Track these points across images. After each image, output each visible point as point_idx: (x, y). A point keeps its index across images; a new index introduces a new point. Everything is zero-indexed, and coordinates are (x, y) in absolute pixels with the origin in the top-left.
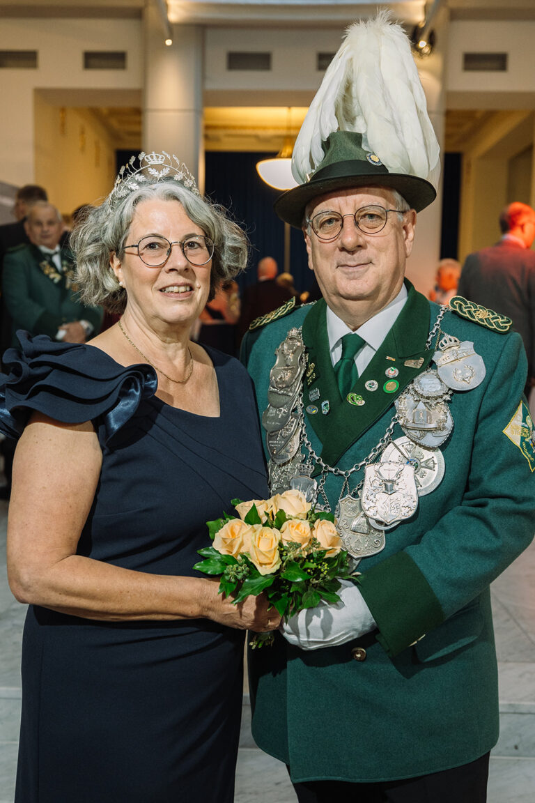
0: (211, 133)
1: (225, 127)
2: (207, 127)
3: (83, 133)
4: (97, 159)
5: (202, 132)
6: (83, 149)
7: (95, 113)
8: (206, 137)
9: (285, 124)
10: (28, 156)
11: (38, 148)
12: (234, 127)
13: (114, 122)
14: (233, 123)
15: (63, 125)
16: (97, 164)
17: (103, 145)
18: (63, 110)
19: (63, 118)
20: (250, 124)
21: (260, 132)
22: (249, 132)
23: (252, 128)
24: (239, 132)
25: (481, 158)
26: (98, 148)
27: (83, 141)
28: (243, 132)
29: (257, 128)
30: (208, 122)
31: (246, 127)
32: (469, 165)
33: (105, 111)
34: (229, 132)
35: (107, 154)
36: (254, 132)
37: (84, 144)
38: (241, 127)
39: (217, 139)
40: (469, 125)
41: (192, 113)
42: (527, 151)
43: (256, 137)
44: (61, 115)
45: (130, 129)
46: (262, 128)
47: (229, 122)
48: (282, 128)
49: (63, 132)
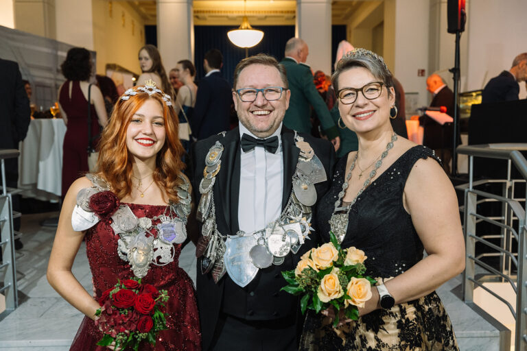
0: (200, 15)
1: (209, 12)
2: (197, 12)
3: (123, 16)
4: (133, 31)
5: (192, 14)
6: (124, 25)
7: (130, 3)
8: (197, 17)
9: (243, 10)
10: (89, 30)
11: (95, 25)
12: (215, 12)
13: (143, 9)
14: (214, 9)
15: (111, 11)
16: (133, 34)
17: (136, 23)
18: (111, 3)
19: (111, 7)
20: (223, 10)
21: (229, 14)
22: (223, 14)
23: (224, 12)
24: (217, 14)
25: (359, 27)
26: (133, 25)
27: (124, 20)
28: (220, 14)
29: (227, 12)
30: (196, 9)
31: (221, 12)
32: (350, 32)
33: (137, 3)
34: (211, 14)
35: (139, 28)
36: (225, 14)
37: (124, 22)
38: (218, 12)
39: (204, 19)
40: (349, 9)
41: (185, 4)
42: (381, 24)
43: (227, 17)
44: (110, 5)
45: (153, 13)
46: (230, 12)
47: (211, 9)
48: (242, 12)
49: (111, 16)
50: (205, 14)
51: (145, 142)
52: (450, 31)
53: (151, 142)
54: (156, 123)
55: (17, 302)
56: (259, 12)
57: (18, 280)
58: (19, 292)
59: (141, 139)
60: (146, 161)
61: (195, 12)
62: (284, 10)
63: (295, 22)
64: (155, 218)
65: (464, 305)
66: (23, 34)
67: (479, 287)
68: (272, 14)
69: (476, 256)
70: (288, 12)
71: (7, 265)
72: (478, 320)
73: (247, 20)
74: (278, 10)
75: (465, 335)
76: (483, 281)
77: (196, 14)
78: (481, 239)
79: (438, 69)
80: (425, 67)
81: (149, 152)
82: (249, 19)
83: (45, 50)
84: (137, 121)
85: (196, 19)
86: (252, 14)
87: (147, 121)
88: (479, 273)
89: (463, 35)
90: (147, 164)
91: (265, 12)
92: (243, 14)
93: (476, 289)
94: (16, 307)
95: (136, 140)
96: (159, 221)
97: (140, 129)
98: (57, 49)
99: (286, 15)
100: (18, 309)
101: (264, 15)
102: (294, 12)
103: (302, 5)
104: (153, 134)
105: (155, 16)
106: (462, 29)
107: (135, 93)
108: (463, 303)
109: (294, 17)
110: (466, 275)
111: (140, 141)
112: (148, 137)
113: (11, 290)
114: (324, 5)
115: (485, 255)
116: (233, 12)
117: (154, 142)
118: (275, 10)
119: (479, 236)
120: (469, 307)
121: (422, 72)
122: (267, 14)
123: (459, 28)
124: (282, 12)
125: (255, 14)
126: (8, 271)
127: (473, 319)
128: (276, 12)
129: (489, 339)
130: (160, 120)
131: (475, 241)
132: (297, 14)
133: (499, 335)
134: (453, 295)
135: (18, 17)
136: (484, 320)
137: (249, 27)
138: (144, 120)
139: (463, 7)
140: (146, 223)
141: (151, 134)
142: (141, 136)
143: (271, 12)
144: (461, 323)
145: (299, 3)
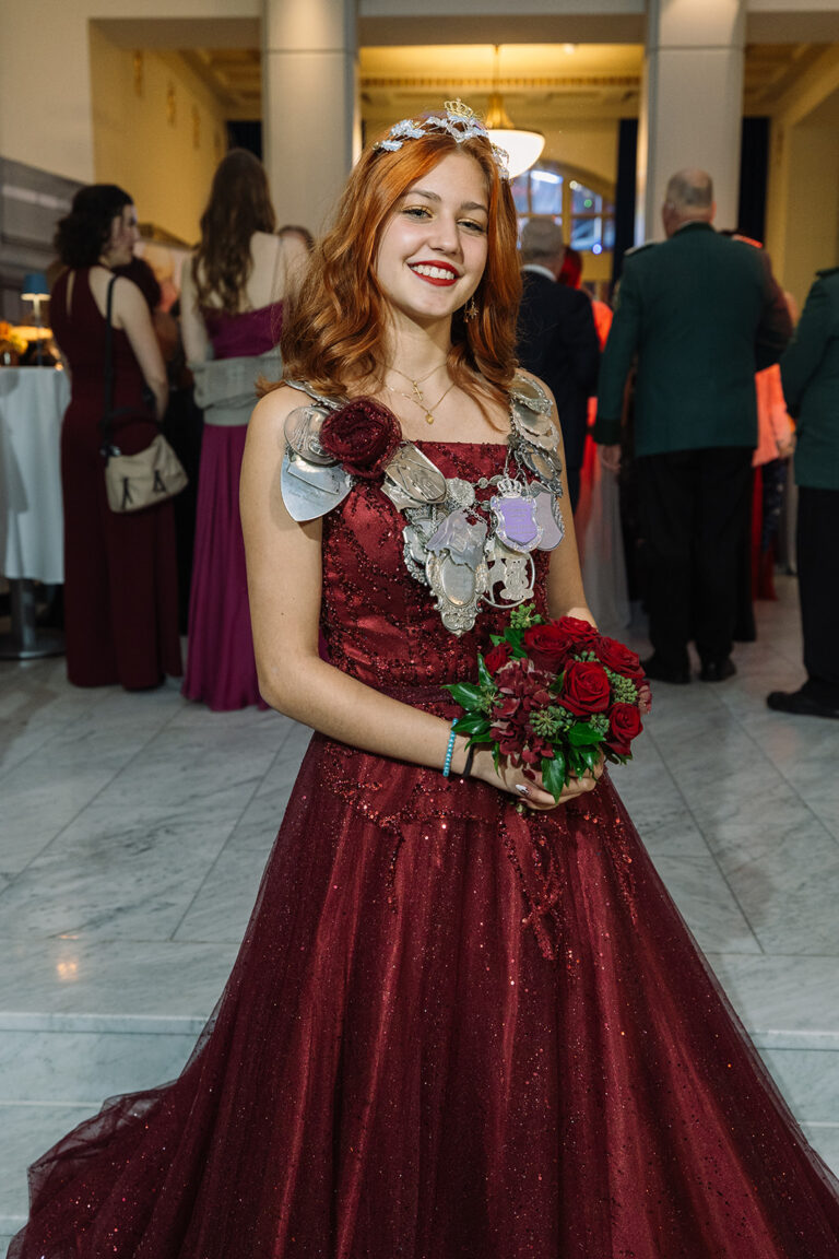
0: (373, 91)
1: (397, 82)
2: (366, 82)
3: (171, 93)
4: (196, 135)
5: (357, 90)
6: (172, 120)
7: (189, 58)
8: (365, 98)
9: (490, 75)
10: (83, 129)
11: (99, 116)
12: (413, 82)
13: (221, 77)
14: (410, 75)
15: (139, 80)
16: (197, 145)
17: (204, 113)
18: (139, 56)
19: (140, 69)
20: (435, 75)
21: (451, 89)
22: (434, 89)
23: (439, 82)
24: (418, 89)
25: (805, 123)
26: (196, 118)
27: (172, 105)
28: (425, 89)
29: (446, 82)
30: (363, 75)
31: (430, 82)
32: (781, 137)
33: (206, 58)
34: (403, 89)
35: (211, 128)
36: (442, 89)
37: (174, 112)
38: (422, 82)
39: (383, 104)
41: (341, 56)
44: (136, 63)
45: (249, 87)
46: (453, 81)
47: (402, 75)
48: (485, 81)
49: (140, 92)
50: (390, 91)
51: (435, 272)
53: (447, 275)
54: (467, 224)
56: (533, 81)
59: (425, 263)
60: (432, 328)
62: (601, 74)
63: (637, 107)
64: (483, 482)
68: (569, 88)
70: (612, 81)
73: (500, 106)
74: (585, 74)
77: (364, 91)
81: (440, 303)
82: (506, 101)
84: (418, 213)
86: (513, 88)
87: (447, 212)
90: (433, 337)
91: (549, 81)
92: (489, 89)
95: (411, 266)
96: (493, 490)
97: (427, 234)
99: (605, 90)
101: (545, 89)
102: (637, 80)
103: (662, 54)
104: (457, 254)
105: (257, 96)
107: (419, 133)
111: (420, 269)
112: (445, 259)
114: (725, 53)
116: (461, 82)
117: (457, 276)
118: (576, 74)
122: (554, 88)
124: (595, 81)
125: (520, 88)
128: (580, 81)
130: (478, 216)
137: (507, 123)
138: (437, 211)
140: (463, 493)
141: (454, 253)
142: (426, 254)
143: (564, 81)
145: (652, 51)
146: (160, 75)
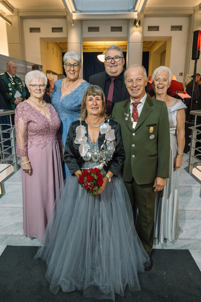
0: (85, 47)
3: (53, 49)
4: (57, 55)
6: (53, 53)
7: (56, 43)
9: (104, 45)
11: (41, 53)
13: (61, 45)
15: (48, 47)
19: (48, 45)
21: (98, 47)
22: (95, 47)
24: (93, 47)
25: (154, 53)
26: (57, 52)
28: (94, 47)
30: (84, 45)
31: (95, 46)
32: (151, 55)
33: (59, 43)
34: (90, 47)
35: (60, 54)
36: (96, 47)
37: (53, 52)
39: (87, 49)
40: (151, 44)
41: (79, 44)
42: (165, 51)
43: (97, 48)
45: (65, 47)
49: (48, 49)
50: (88, 47)
52: (193, 59)
55: (18, 168)
57: (18, 160)
58: (18, 164)
61: (83, 46)
62: (122, 45)
63: (126, 50)
65: (188, 174)
66: (13, 59)
67: (195, 168)
69: (195, 155)
71: (14, 155)
72: (193, 180)
75: (187, 186)
76: (197, 165)
77: (84, 47)
78: (197, 149)
79: (189, 73)
80: (183, 71)
83: (22, 65)
85: (84, 49)
88: (196, 162)
89: (198, 61)
92: (104, 47)
93: (194, 168)
94: (17, 170)
98: (26, 65)
99: (123, 47)
100: (18, 171)
103: (130, 43)
106: (198, 58)
108: (188, 173)
109: (126, 48)
110: (190, 163)
113: (16, 164)
114: (140, 43)
115: (199, 155)
119: (196, 148)
120: (190, 175)
121: (181, 74)
123: (197, 58)
126: (14, 157)
127: (191, 180)
129: (196, 188)
131: (195, 150)
132: (127, 47)
133: (200, 186)
134: (184, 170)
135: (10, 51)
136: (195, 180)
139: (199, 48)
144: (186, 181)
145: (128, 43)
146: (51, 46)
